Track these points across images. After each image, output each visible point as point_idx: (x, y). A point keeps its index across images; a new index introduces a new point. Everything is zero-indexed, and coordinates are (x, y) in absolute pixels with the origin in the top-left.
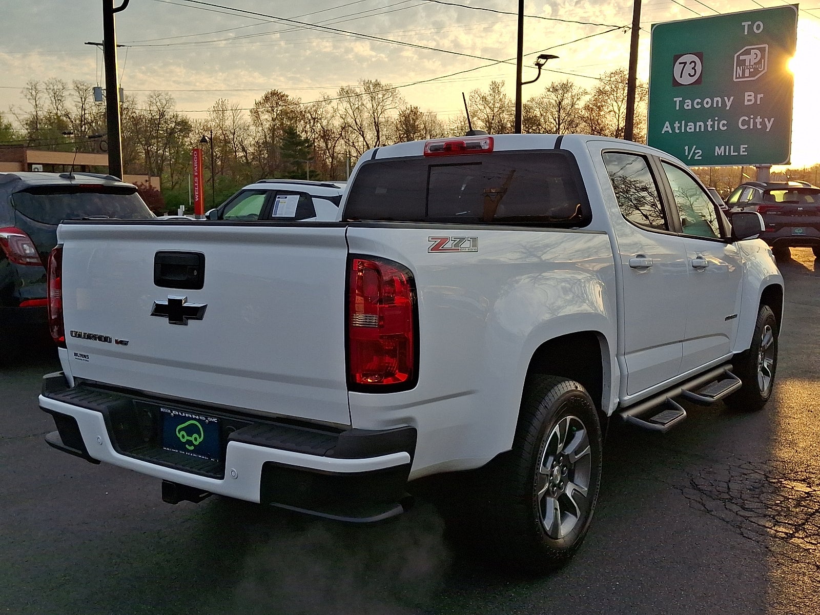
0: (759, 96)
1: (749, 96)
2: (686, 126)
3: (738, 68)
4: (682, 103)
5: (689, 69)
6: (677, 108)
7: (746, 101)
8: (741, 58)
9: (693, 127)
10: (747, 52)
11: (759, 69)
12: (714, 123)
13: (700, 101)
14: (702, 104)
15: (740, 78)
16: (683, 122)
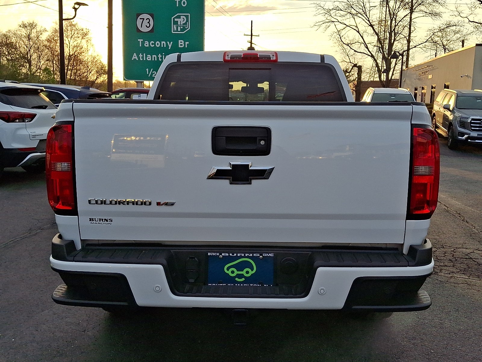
0: (187, 43)
1: (181, 42)
2: (146, 57)
3: (174, 25)
4: (143, 43)
5: (146, 22)
6: (140, 46)
7: (179, 45)
8: (176, 20)
9: (150, 57)
10: (179, 17)
11: (186, 27)
12: (162, 57)
13: (153, 42)
14: (155, 44)
15: (175, 31)
16: (144, 54)
